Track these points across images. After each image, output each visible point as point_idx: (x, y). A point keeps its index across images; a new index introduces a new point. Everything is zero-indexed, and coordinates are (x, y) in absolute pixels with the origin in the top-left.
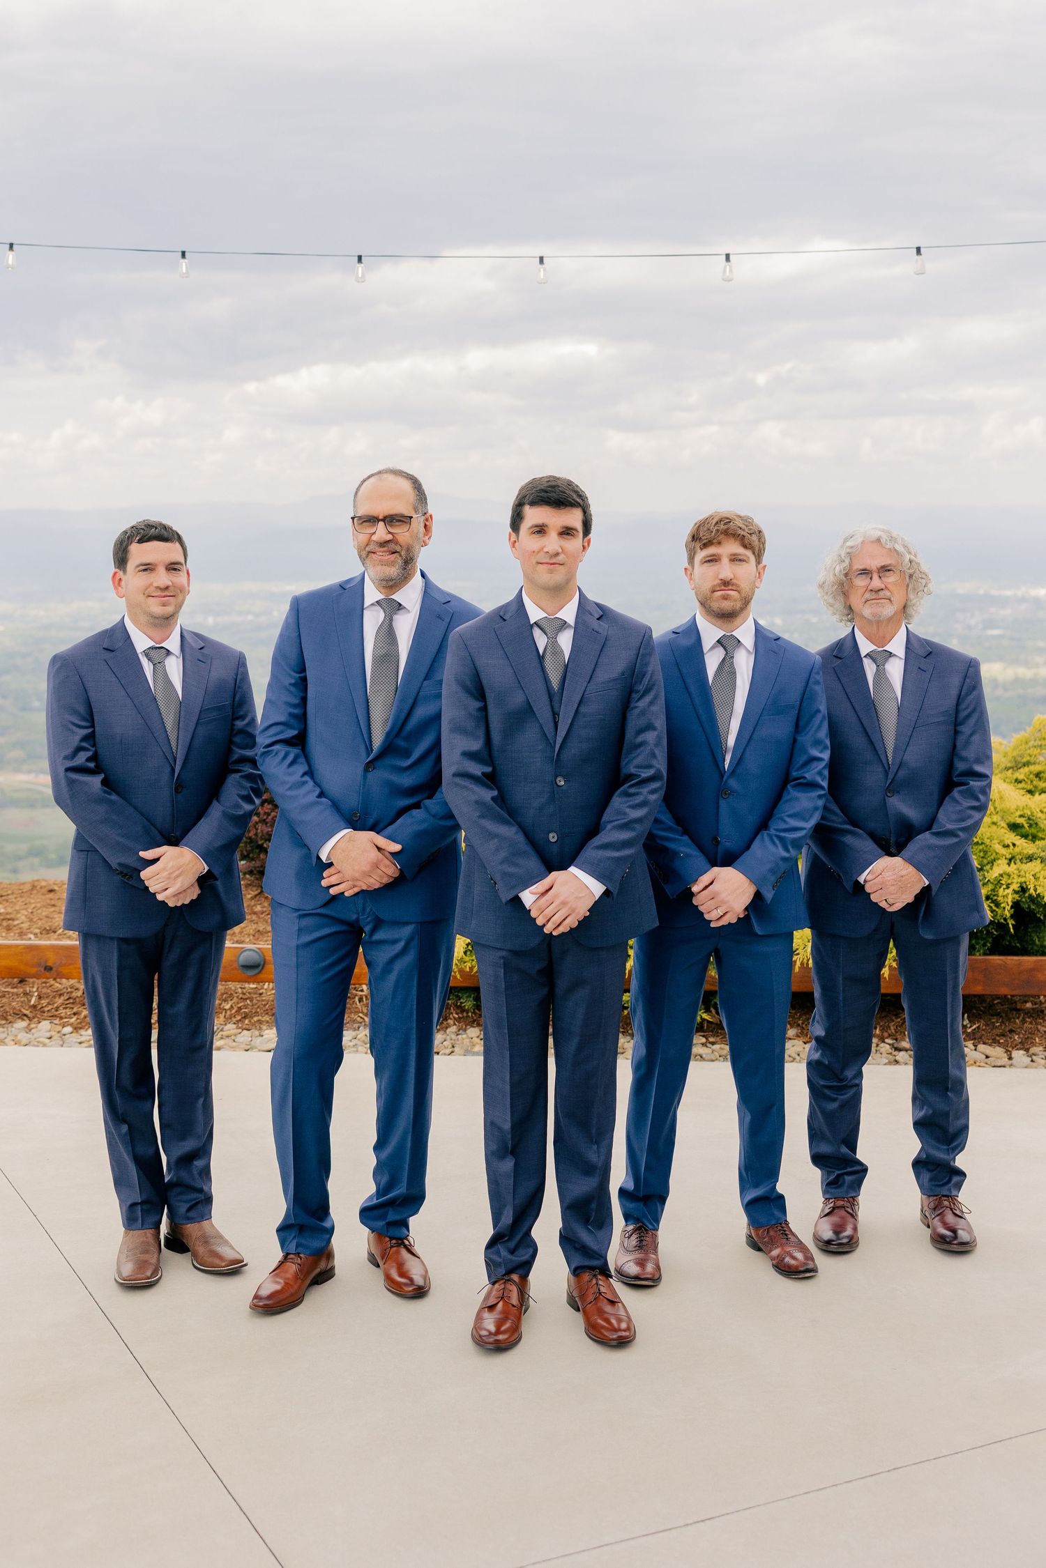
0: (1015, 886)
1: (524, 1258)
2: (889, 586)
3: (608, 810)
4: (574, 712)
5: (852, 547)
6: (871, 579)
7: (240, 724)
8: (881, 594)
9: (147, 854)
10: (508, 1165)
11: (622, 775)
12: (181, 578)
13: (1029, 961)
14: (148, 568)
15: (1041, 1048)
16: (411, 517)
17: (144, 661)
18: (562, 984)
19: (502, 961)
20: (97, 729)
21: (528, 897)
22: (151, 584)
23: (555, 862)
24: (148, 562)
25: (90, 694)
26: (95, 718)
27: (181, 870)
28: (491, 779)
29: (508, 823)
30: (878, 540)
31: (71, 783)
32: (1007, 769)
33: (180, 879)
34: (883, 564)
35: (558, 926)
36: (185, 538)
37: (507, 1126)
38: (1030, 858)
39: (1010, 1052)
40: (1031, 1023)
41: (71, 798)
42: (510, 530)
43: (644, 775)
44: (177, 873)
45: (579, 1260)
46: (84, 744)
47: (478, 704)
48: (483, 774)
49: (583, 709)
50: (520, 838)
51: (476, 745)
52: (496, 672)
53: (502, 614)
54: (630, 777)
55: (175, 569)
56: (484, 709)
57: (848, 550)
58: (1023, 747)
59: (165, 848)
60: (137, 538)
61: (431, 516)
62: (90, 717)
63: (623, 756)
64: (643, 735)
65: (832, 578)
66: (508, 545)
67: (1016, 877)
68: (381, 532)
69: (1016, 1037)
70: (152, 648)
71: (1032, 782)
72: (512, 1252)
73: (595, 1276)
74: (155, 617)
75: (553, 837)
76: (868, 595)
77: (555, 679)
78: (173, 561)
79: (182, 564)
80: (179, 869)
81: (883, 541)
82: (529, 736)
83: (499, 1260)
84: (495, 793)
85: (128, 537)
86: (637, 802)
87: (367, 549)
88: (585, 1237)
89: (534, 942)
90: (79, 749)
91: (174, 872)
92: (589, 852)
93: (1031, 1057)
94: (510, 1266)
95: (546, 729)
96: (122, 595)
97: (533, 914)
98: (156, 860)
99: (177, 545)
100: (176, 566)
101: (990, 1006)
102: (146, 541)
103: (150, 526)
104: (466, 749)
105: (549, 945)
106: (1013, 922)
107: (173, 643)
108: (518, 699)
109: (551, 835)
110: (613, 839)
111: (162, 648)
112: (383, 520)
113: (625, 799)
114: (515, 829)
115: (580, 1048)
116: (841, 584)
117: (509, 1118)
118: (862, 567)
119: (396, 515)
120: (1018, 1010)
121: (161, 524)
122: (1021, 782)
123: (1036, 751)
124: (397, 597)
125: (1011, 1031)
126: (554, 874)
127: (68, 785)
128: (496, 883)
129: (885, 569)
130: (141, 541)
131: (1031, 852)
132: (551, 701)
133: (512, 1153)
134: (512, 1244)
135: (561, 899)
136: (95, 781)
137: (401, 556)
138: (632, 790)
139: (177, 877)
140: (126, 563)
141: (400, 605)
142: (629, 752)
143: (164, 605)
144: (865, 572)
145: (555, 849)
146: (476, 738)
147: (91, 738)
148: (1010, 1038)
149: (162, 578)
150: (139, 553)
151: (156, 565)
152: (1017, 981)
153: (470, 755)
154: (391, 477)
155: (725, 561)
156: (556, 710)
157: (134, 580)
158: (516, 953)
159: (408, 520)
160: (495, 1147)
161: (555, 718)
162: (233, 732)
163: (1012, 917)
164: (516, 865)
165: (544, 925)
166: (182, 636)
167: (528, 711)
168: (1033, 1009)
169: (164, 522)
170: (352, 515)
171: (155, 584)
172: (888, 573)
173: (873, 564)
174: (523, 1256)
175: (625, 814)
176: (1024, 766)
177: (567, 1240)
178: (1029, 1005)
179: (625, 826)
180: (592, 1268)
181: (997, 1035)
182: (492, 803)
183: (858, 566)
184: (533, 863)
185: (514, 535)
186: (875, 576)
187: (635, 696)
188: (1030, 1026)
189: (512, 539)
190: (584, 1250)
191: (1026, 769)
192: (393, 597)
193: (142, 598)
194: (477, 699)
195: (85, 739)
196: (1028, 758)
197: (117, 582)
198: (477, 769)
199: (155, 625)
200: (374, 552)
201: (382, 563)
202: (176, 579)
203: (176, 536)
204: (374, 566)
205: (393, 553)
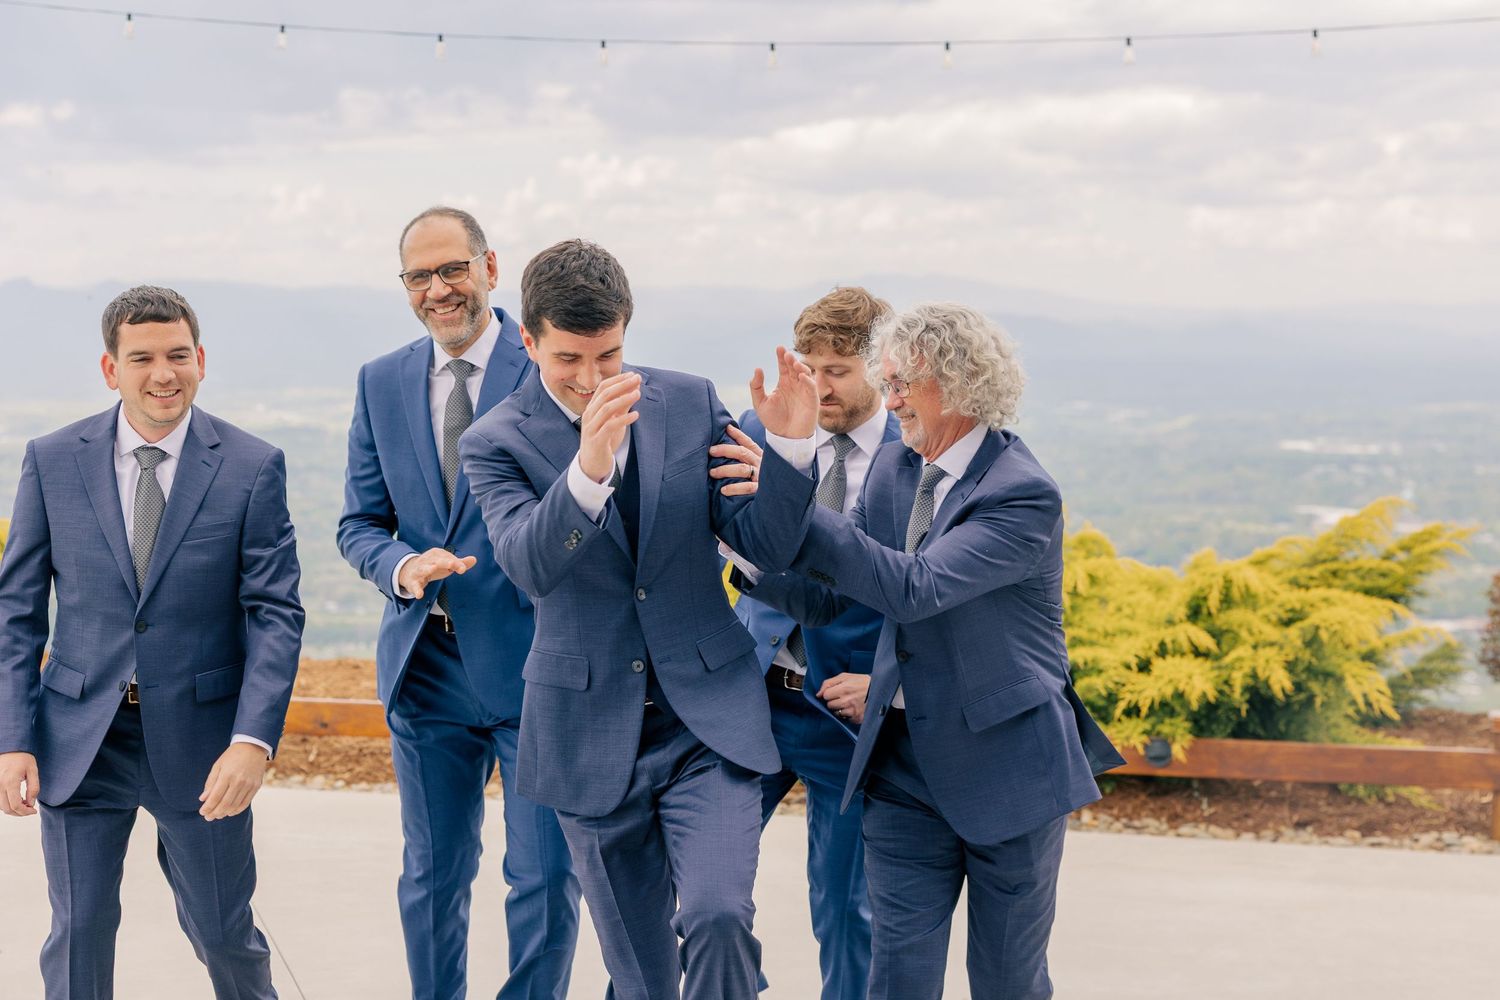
0: (1247, 670)
12: (190, 368)
13: (1264, 746)
14: (145, 358)
15: (1271, 832)
16: (467, 263)
22: (149, 378)
24: (142, 349)
32: (1304, 566)
36: (193, 314)
40: (1269, 809)
55: (182, 357)
60: (129, 317)
61: (493, 254)
67: (1248, 661)
68: (437, 287)
69: (1249, 822)
70: (143, 450)
74: (155, 420)
78: (179, 346)
79: (191, 349)
85: (118, 314)
87: (423, 306)
93: (1259, 839)
96: (115, 385)
99: (183, 323)
100: (182, 353)
102: (140, 322)
103: (145, 300)
107: (173, 443)
111: (156, 448)
112: (437, 272)
119: (450, 263)
120: (1259, 797)
121: (160, 297)
122: (1315, 580)
123: (1335, 549)
124: (467, 357)
125: (1246, 816)
130: (132, 322)
131: (1273, 639)
137: (466, 307)
140: (118, 347)
141: (473, 366)
143: (167, 405)
148: (1244, 822)
149: (161, 370)
150: (134, 337)
151: (154, 354)
152: (1249, 766)
154: (435, 220)
159: (465, 266)
163: (1246, 702)
168: (1275, 797)
170: (400, 273)
171: (154, 378)
176: (1322, 562)
192: (461, 358)
193: (139, 395)
196: (1327, 555)
197: (109, 370)
199: (155, 427)
200: (434, 310)
201: (446, 323)
202: (180, 368)
203: (179, 312)
204: (438, 328)
205: (459, 305)
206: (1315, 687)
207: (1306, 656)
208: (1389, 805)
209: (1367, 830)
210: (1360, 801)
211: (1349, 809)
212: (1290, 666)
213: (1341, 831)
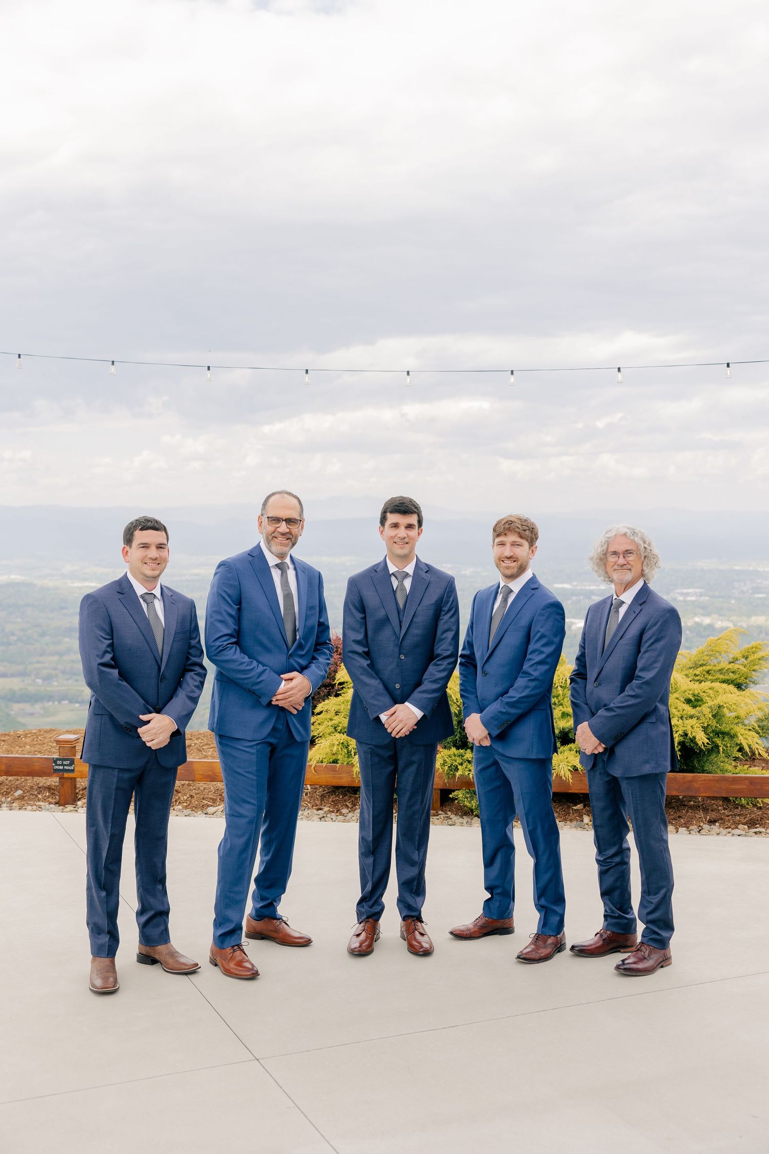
0: (681, 732)
1: (376, 911)
2: (630, 562)
3: (427, 673)
4: (410, 621)
5: (609, 538)
6: (619, 557)
7: (193, 642)
8: (625, 567)
9: (144, 718)
10: (370, 860)
11: (435, 654)
12: (164, 553)
13: (689, 776)
14: (145, 546)
15: (696, 827)
16: (296, 520)
17: (141, 601)
18: (401, 764)
19: (370, 750)
20: (115, 641)
21: (383, 717)
22: (147, 556)
23: (399, 699)
24: (146, 542)
25: (112, 619)
26: (114, 634)
27: (162, 729)
28: (367, 655)
29: (374, 677)
30: (625, 534)
31: (101, 673)
32: (690, 668)
33: (162, 734)
34: (626, 549)
35: (398, 733)
36: (168, 529)
37: (370, 839)
38: (692, 717)
39: (678, 828)
40: (692, 813)
41: (100, 682)
42: (379, 525)
43: (445, 655)
44: (161, 730)
45: (405, 913)
46: (108, 649)
47: (362, 616)
48: (363, 651)
49: (415, 620)
50: (381, 686)
51: (360, 637)
52: (371, 599)
53: (375, 568)
54: (438, 655)
55: (161, 548)
56: (365, 618)
57: (607, 539)
58: (700, 655)
59: (154, 715)
60: (140, 527)
62: (111, 632)
63: (435, 645)
64: (445, 634)
65: (596, 556)
66: (378, 533)
67: (681, 727)
68: (283, 527)
69: (682, 820)
70: (146, 594)
71: (704, 676)
72: (371, 907)
73: (414, 920)
74: (147, 577)
75: (397, 686)
76: (616, 567)
77: (401, 603)
78: (161, 543)
79: (165, 545)
80: (162, 728)
81: (628, 535)
82: (386, 633)
83: (363, 910)
84: (369, 662)
85: (134, 527)
86: (441, 669)
87: (272, 535)
88: (410, 900)
89: (387, 741)
90: (106, 652)
91: (159, 730)
92: (416, 695)
93: (690, 831)
94: (370, 914)
95: (395, 629)
96: (128, 561)
97: (386, 726)
98: (148, 722)
99: (164, 533)
100: (162, 546)
101: (670, 803)
102: (146, 530)
103: (148, 520)
104: (355, 638)
105: (395, 743)
106: (680, 753)
107: (157, 592)
108: (381, 614)
109: (397, 685)
110: (428, 688)
111: (151, 594)
112: (285, 520)
113: (435, 667)
114: (378, 681)
115: (410, 798)
116: (601, 559)
117: (371, 835)
118: (614, 550)
119: (292, 518)
120: (685, 805)
121: (154, 520)
122: (697, 676)
123: (707, 658)
125: (680, 817)
126: (397, 706)
127: (99, 674)
128: (367, 709)
129: (627, 552)
130: (141, 529)
131: (692, 714)
132: (399, 614)
133: (373, 854)
134: (371, 903)
135: (400, 718)
136: (115, 672)
137: (292, 541)
138: (439, 663)
139: (161, 732)
140: (132, 542)
142: (438, 643)
143: (153, 570)
144: (615, 553)
145: (398, 692)
146: (360, 633)
147: (111, 645)
148: (679, 821)
149: (153, 553)
150: (140, 536)
151: (150, 545)
152: (681, 788)
153: (358, 642)
155: (508, 545)
156: (401, 619)
157: (136, 552)
158: (376, 746)
160: (364, 850)
161: (400, 624)
162: (190, 647)
163: (679, 750)
164: (378, 700)
165: (391, 732)
166: (161, 588)
167: (387, 620)
168: (694, 805)
169: (156, 518)
171: (149, 556)
172: (629, 555)
173: (621, 548)
174: (377, 909)
175: (435, 675)
176: (700, 666)
177: (401, 901)
178: (692, 803)
179: (435, 681)
180: (413, 917)
181: (671, 819)
182: (367, 667)
183: (612, 549)
184: (387, 699)
185: (382, 527)
186: (621, 556)
187: (443, 613)
188: (691, 814)
189: (381, 530)
190: (409, 907)
191: (701, 669)
193: (140, 564)
194: (361, 613)
195: (109, 646)
196: (703, 662)
197: (125, 553)
198: (360, 649)
199: (147, 581)
200: (276, 538)
201: (281, 544)
202: (161, 554)
203: (163, 528)
204: (276, 545)
205: (288, 539)
206: (718, 741)
207: (714, 723)
208: (760, 808)
209: (752, 824)
210: (743, 806)
211: (737, 811)
212: (705, 729)
213: (736, 825)
